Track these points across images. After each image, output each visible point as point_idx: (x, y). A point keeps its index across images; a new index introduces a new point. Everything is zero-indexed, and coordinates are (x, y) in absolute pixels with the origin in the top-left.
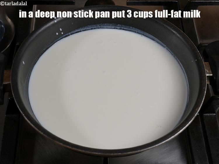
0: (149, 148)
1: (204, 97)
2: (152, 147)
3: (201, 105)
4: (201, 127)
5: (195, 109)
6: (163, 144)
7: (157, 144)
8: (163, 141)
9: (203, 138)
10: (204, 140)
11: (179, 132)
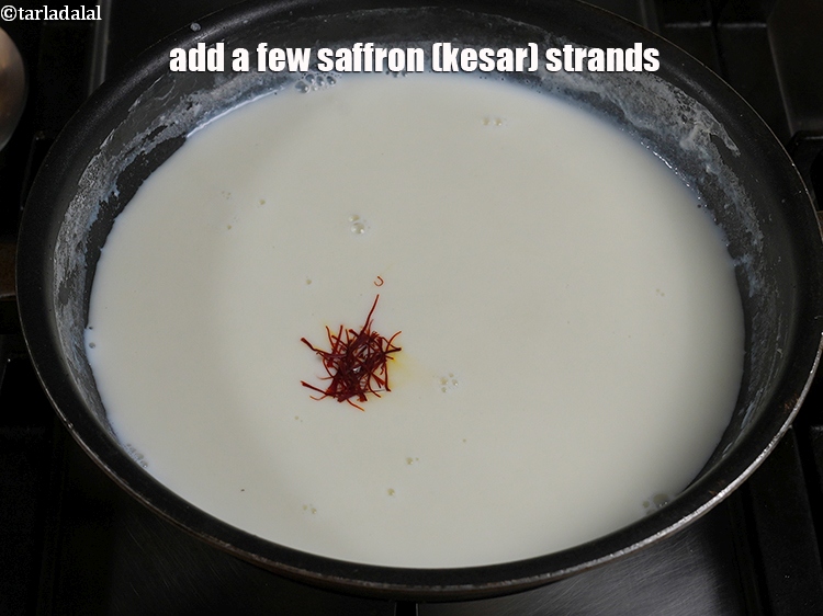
0: (590, 564)
1: (820, 352)
2: (599, 561)
4: (800, 479)
6: (646, 546)
7: (622, 548)
8: (648, 537)
11: (715, 499)
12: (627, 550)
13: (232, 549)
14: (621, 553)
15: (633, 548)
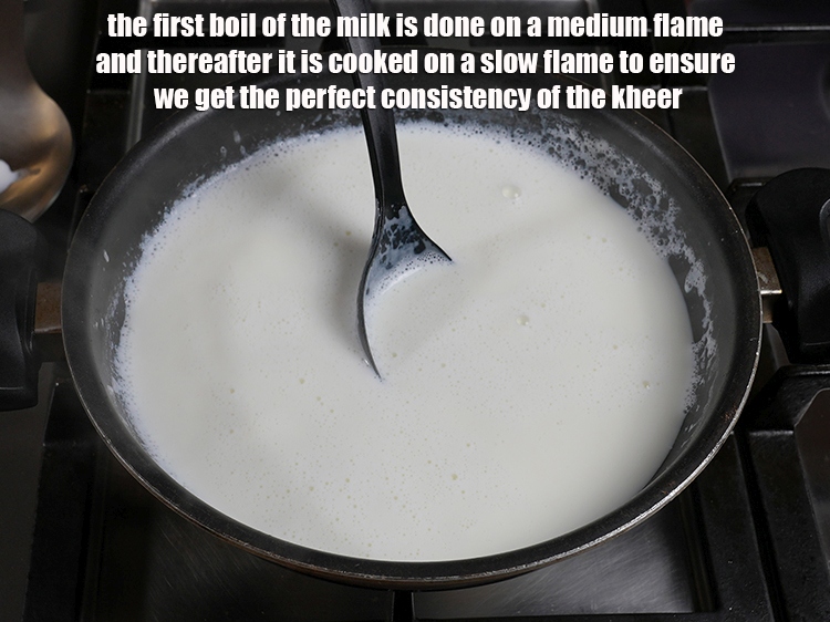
0: (560, 556)
1: (754, 370)
2: (568, 553)
3: (744, 401)
4: (741, 476)
5: (723, 413)
7: (588, 542)
9: (751, 519)
10: (752, 525)
11: (667, 498)
12: (592, 544)
13: (250, 548)
14: (587, 546)
15: (597, 541)
